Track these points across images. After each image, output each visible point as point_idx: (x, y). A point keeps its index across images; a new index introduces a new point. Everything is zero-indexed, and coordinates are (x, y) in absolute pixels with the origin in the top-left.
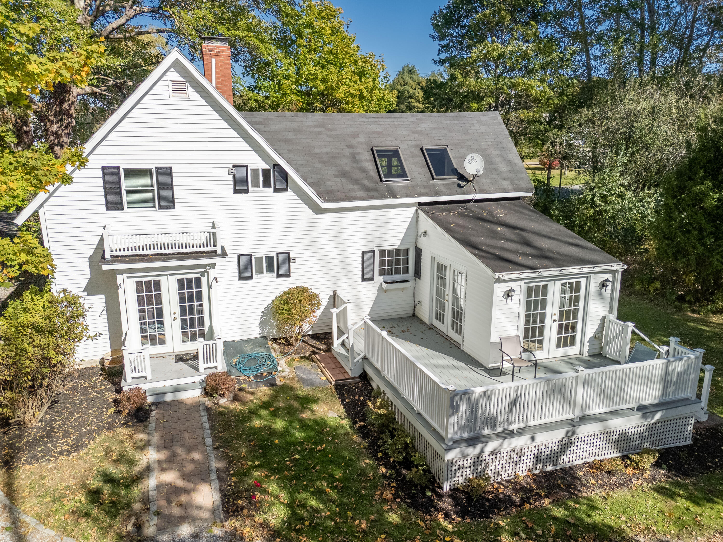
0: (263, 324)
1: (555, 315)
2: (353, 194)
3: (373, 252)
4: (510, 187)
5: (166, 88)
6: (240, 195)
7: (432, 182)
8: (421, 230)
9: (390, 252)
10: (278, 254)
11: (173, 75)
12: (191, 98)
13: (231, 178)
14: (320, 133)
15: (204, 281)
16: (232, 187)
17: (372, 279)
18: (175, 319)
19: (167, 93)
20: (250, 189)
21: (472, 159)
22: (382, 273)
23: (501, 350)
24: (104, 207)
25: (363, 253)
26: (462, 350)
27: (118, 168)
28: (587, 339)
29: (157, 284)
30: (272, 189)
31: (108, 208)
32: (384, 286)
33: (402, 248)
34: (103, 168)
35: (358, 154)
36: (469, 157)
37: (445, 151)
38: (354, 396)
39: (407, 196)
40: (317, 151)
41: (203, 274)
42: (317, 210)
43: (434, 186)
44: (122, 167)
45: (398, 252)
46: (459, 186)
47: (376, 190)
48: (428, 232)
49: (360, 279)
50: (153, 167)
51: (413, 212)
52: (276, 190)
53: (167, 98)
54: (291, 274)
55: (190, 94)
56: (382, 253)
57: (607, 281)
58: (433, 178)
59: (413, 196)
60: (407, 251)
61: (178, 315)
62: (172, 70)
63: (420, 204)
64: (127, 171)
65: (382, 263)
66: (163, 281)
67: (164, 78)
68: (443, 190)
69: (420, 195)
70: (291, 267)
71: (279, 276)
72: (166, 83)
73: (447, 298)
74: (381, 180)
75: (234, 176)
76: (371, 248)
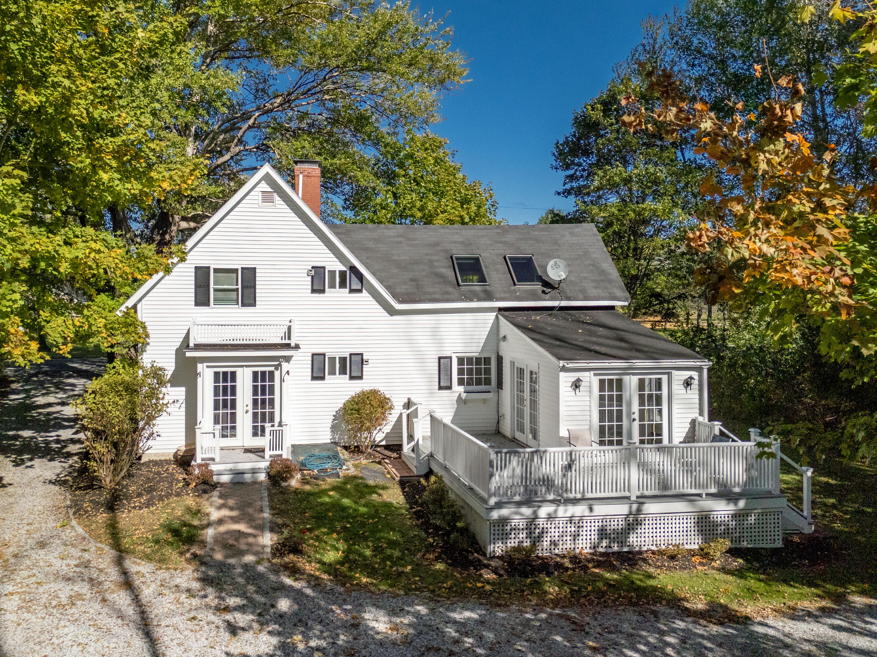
0: (334, 428)
1: (634, 414)
3: (450, 358)
5: (257, 198)
6: (318, 295)
7: (513, 288)
10: (351, 355)
11: (264, 187)
12: (278, 206)
13: (309, 279)
14: (400, 242)
15: (277, 374)
16: (310, 287)
17: (449, 388)
18: (247, 412)
19: (257, 202)
20: (327, 289)
21: (555, 264)
22: (461, 382)
23: (569, 443)
24: (193, 303)
25: (440, 358)
27: (209, 267)
29: (233, 374)
30: (347, 290)
31: (197, 304)
32: (464, 395)
33: (483, 356)
34: (196, 268)
36: (551, 263)
37: (530, 258)
39: (485, 300)
40: (396, 258)
41: (276, 368)
42: (392, 312)
43: (515, 291)
44: (212, 267)
45: (478, 360)
46: (544, 292)
47: (452, 294)
48: (508, 337)
49: (437, 388)
50: (239, 267)
51: (493, 317)
52: (352, 291)
53: (257, 206)
54: (364, 377)
55: (277, 202)
58: (515, 284)
59: (492, 301)
60: (488, 360)
61: (250, 408)
62: (263, 182)
63: (500, 309)
64: (216, 271)
65: (461, 372)
66: (239, 371)
67: (256, 189)
68: (526, 295)
70: (364, 369)
71: (352, 378)
72: (257, 193)
73: (525, 403)
74: (458, 285)
75: (312, 277)
76: (448, 354)
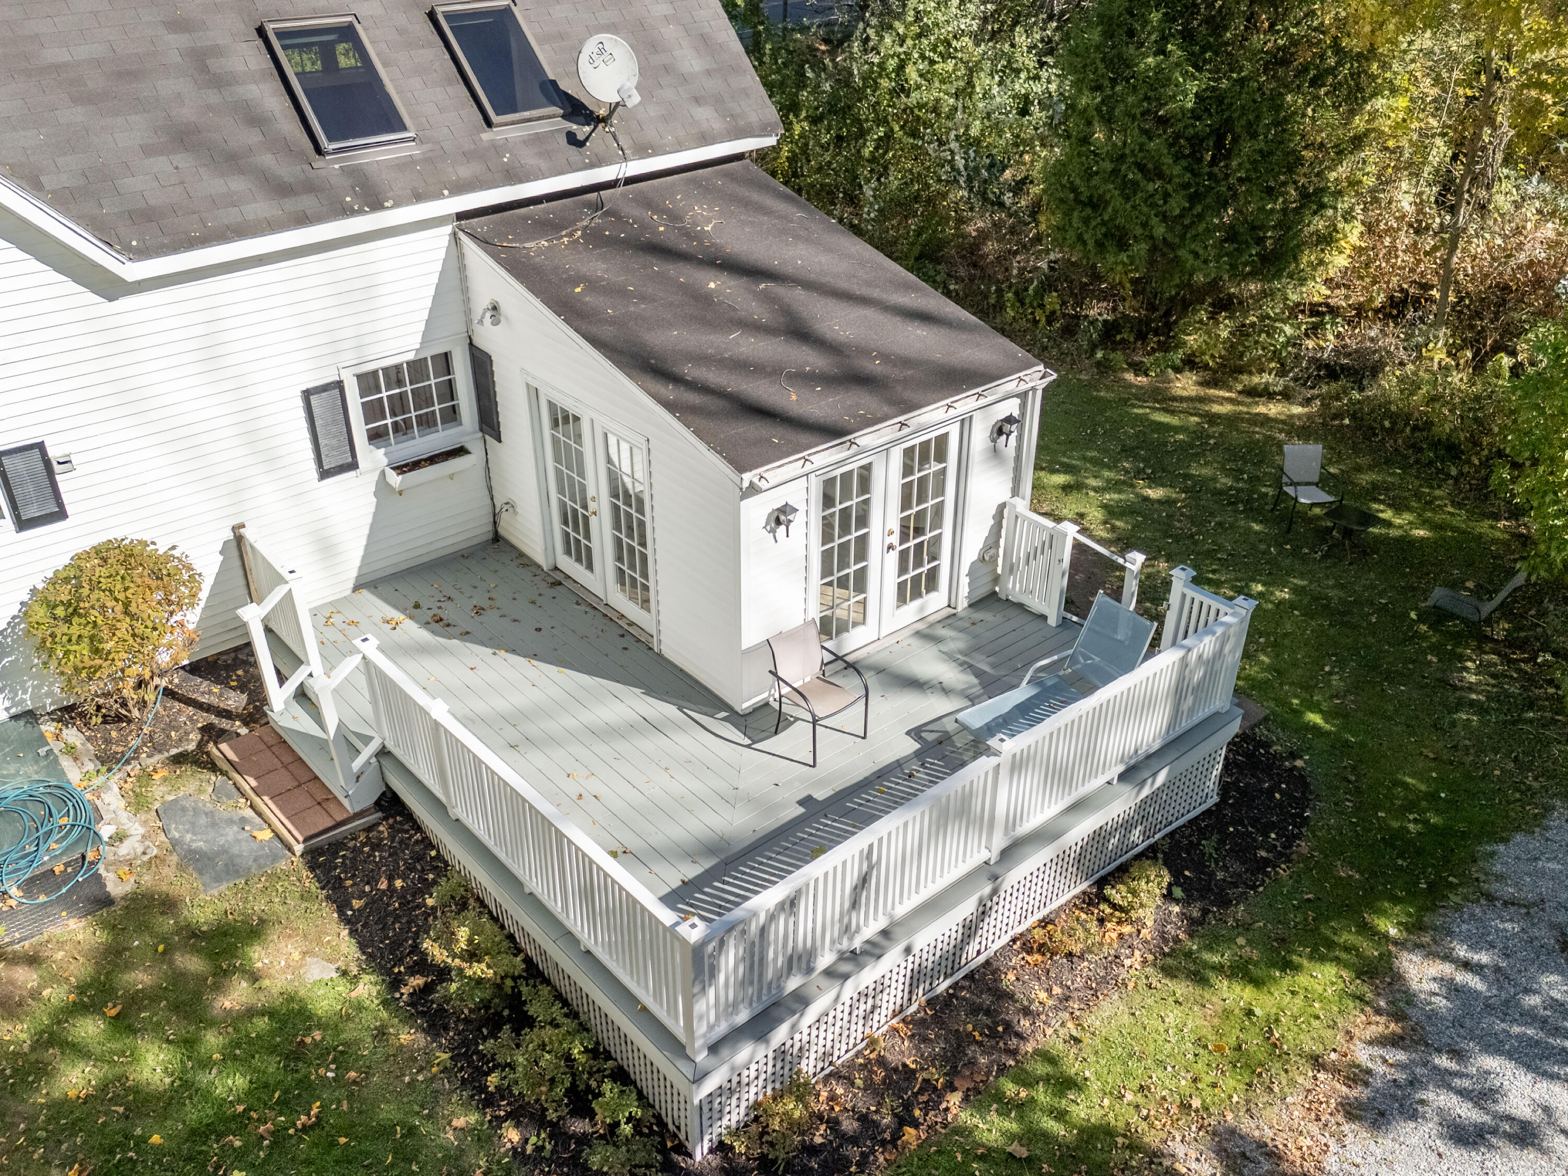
1: (891, 533)
2: (231, 216)
3: (339, 385)
4: (717, 125)
7: (487, 136)
8: (480, 303)
9: (394, 375)
21: (602, 51)
22: (376, 436)
23: (774, 673)
25: (307, 395)
26: (660, 655)
28: (965, 569)
32: (395, 479)
33: (428, 353)
35: (217, 51)
37: (506, 14)
38: (372, 880)
39: (419, 197)
42: (108, 286)
43: (497, 149)
45: (417, 367)
46: (572, 139)
47: (310, 187)
48: (504, 307)
49: (315, 475)
54: (69, 509)
56: (368, 382)
57: (1010, 420)
58: (489, 123)
59: (439, 196)
60: (445, 361)
63: (461, 216)
65: (372, 411)
68: (529, 159)
69: (459, 188)
70: (62, 487)
73: (592, 506)
74: (319, 151)
76: (330, 377)
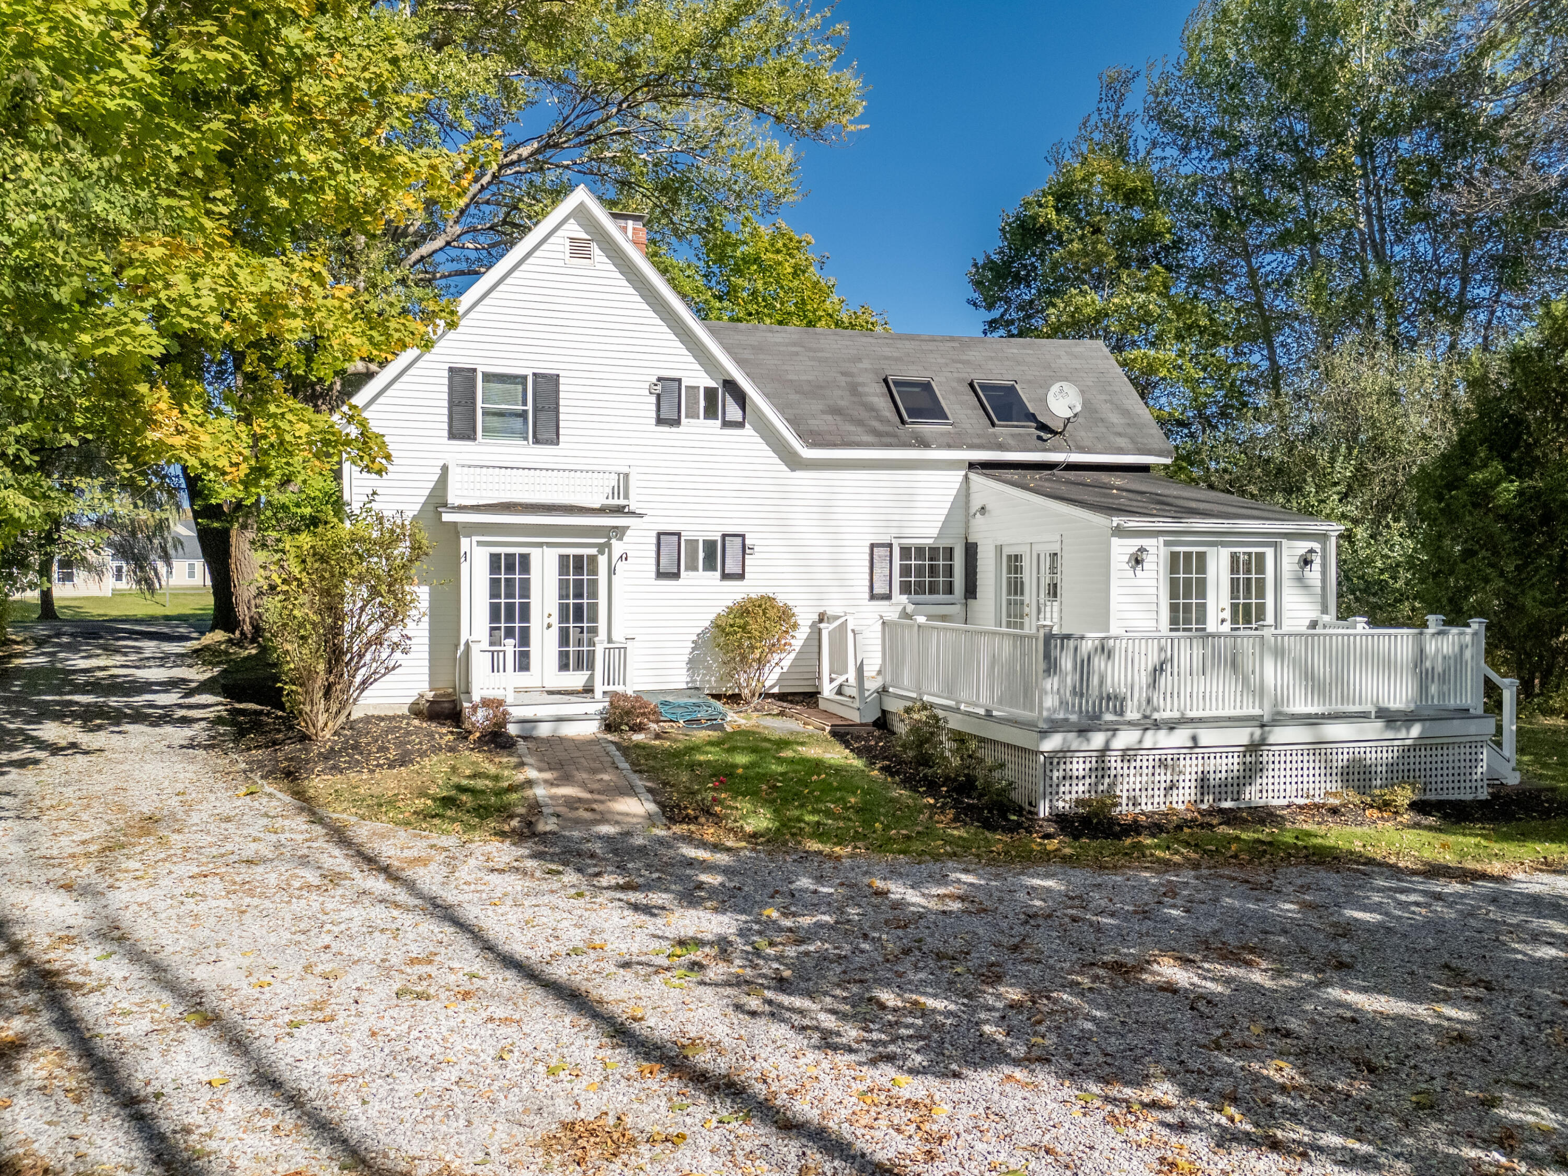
0: (693, 664)
1: (1223, 610)
2: (857, 439)
3: (890, 546)
4: (1131, 446)
5: (561, 248)
6: (666, 429)
7: (991, 430)
8: (975, 505)
9: (920, 550)
10: (724, 536)
11: (574, 229)
12: (599, 266)
13: (653, 399)
14: (797, 354)
15: (602, 561)
16: (654, 414)
17: (888, 597)
18: (549, 626)
19: (561, 256)
20: (683, 419)
22: (906, 588)
24: (446, 433)
27: (475, 370)
29: (525, 559)
30: (718, 423)
31: (452, 436)
32: (909, 608)
34: (451, 370)
35: (863, 384)
36: (1055, 388)
37: (1011, 388)
40: (791, 377)
41: (601, 548)
42: (793, 462)
43: (995, 436)
44: (480, 369)
45: (934, 551)
48: (989, 505)
50: (529, 372)
51: (960, 479)
52: (726, 424)
53: (561, 263)
55: (597, 259)
56: (905, 552)
57: (1311, 551)
58: (993, 425)
59: (960, 448)
61: (555, 620)
62: (572, 221)
63: (972, 463)
64: (488, 377)
66: (535, 554)
67: (559, 233)
69: (971, 447)
71: (725, 576)
72: (561, 241)
73: (1027, 610)
75: (659, 397)
76: (885, 539)
